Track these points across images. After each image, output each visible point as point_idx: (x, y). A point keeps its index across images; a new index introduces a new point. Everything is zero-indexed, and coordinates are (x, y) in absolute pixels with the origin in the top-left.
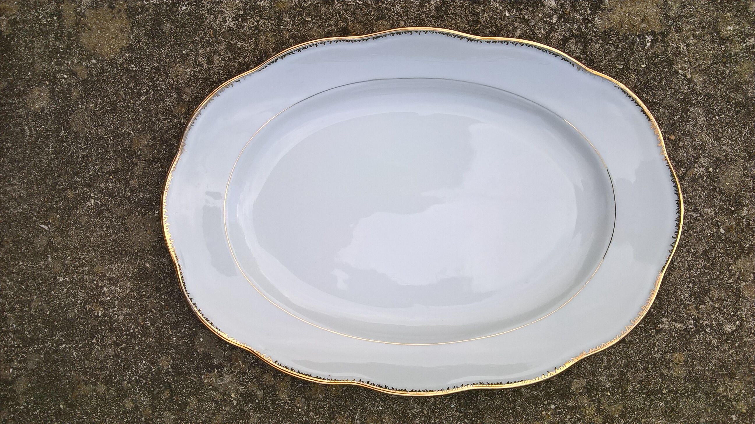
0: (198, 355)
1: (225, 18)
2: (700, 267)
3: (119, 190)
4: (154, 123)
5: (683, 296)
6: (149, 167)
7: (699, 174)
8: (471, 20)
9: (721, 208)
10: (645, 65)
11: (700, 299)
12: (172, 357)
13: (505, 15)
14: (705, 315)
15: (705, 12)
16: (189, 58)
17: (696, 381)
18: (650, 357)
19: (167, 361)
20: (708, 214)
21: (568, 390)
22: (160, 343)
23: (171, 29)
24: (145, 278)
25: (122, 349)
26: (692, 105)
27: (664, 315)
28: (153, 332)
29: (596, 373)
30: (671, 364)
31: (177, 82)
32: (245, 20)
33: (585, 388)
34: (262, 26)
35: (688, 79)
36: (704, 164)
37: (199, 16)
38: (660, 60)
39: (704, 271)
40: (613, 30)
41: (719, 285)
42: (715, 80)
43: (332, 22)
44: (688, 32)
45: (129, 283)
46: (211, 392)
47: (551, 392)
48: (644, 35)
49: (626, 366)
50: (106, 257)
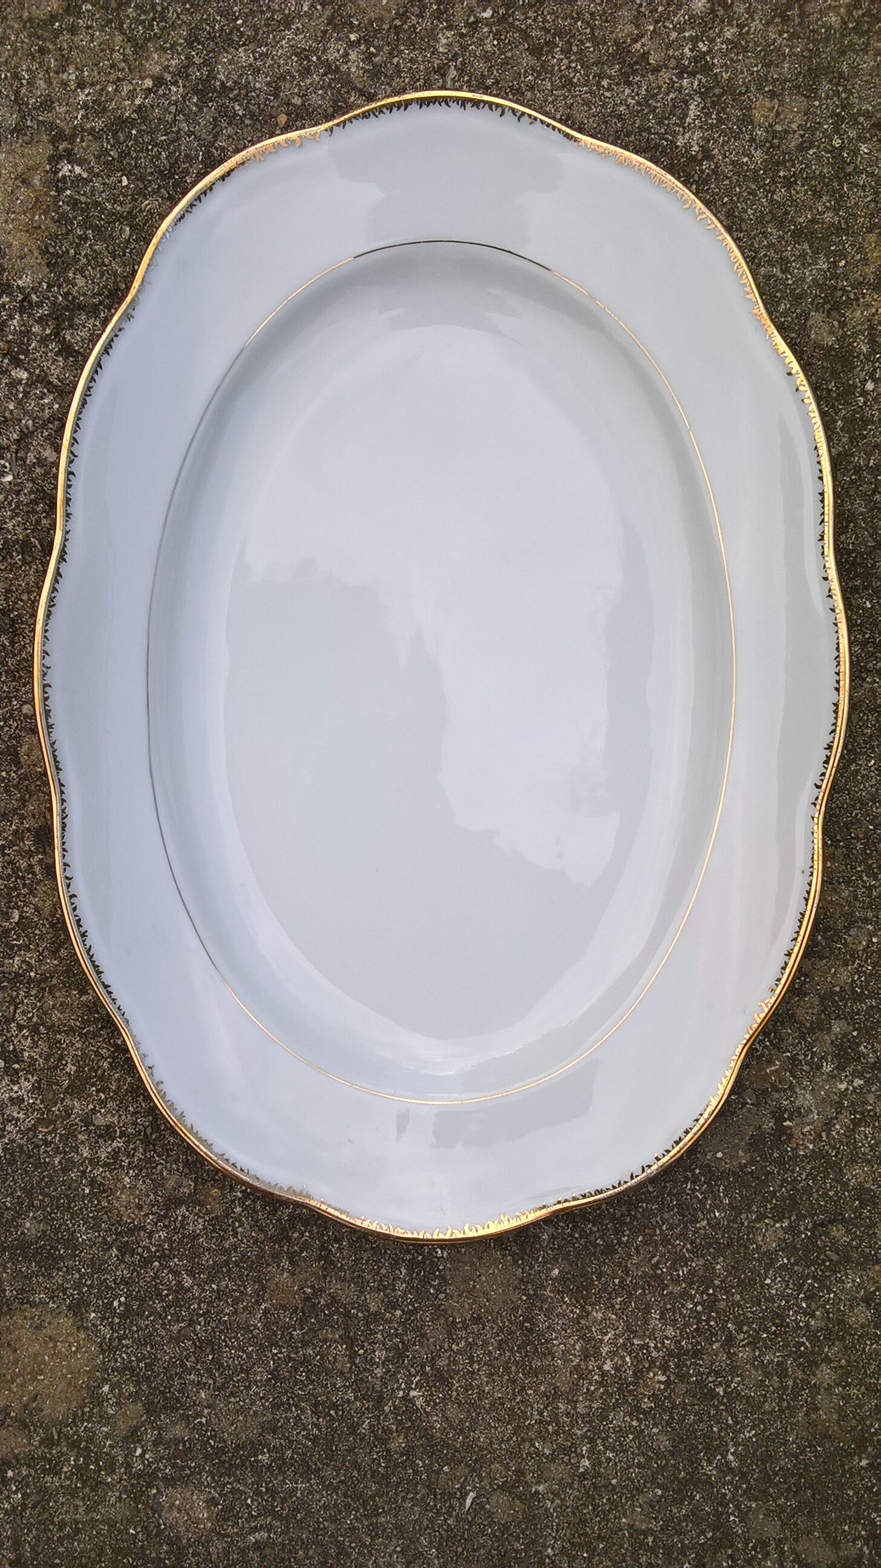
0: (752, 1162)
1: (11, 1099)
2: (565, 61)
3: (390, 1335)
4: (244, 1258)
5: (630, 100)
6: (341, 1269)
7: (364, 63)
8: (20, 557)
9: (439, 15)
10: (124, 178)
11: (636, 63)
12: (759, 1219)
13: (10, 483)
14: (671, 52)
15: (9, 47)
16: (99, 1178)
17: (815, 74)
18: (762, 172)
19: (767, 1230)
20: (450, 45)
21: (833, 353)
22: (729, 1245)
23: (35, 1218)
24: (583, 1279)
25: (740, 1330)
26: (211, 76)
27: (672, 142)
28: (701, 1262)
29: (797, 291)
30: (778, 128)
31: (153, 1206)
32: (17, 1056)
33: (828, 316)
34: (29, 1018)
35: (155, 85)
36: (341, 52)
37: (8, 1156)
38: (111, 146)
39: (575, 54)
40: (46, 247)
41: (607, 21)
42: (158, 25)
43: (23, 864)
44: (51, 83)
45: (595, 1314)
46: (834, 1133)
47: (838, 388)
48: (58, 181)
49: (781, 225)
50: (536, 1363)
